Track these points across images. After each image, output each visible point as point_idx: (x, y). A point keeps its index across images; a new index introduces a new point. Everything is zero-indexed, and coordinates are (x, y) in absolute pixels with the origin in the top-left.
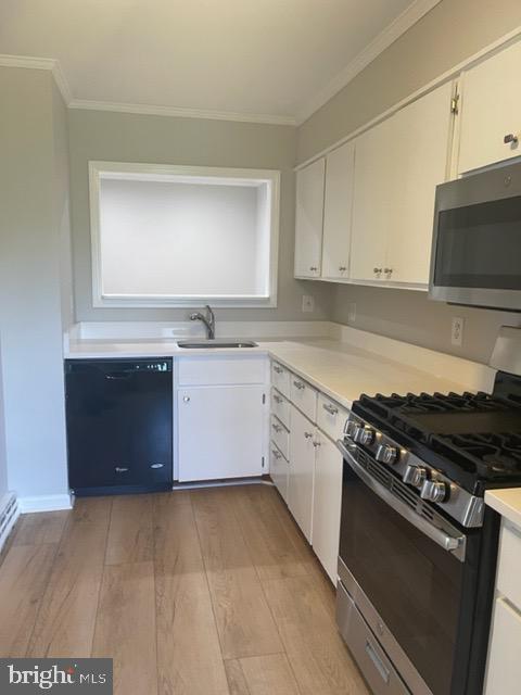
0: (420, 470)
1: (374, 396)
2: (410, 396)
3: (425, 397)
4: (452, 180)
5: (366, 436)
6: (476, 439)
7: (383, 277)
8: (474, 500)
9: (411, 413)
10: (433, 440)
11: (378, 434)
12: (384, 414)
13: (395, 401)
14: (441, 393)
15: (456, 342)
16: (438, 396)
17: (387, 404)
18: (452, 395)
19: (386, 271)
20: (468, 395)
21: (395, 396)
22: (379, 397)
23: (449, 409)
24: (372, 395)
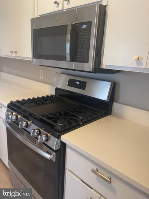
0: (36, 130)
1: (16, 101)
2: (29, 99)
3: (34, 99)
4: (36, 17)
5: (14, 117)
6: (54, 115)
7: (14, 54)
8: (57, 140)
9: (30, 107)
10: (40, 118)
11: (19, 116)
12: (20, 108)
13: (24, 102)
14: (39, 97)
15: (42, 78)
16: (38, 98)
17: (21, 104)
18: (43, 97)
19: (15, 52)
20: (48, 96)
21: (24, 100)
22: (18, 101)
23: (43, 103)
24: (15, 100)
